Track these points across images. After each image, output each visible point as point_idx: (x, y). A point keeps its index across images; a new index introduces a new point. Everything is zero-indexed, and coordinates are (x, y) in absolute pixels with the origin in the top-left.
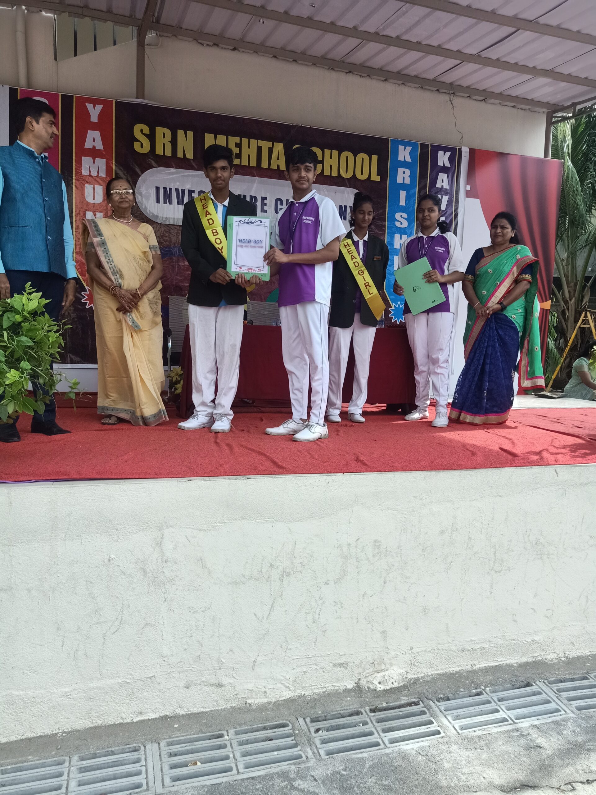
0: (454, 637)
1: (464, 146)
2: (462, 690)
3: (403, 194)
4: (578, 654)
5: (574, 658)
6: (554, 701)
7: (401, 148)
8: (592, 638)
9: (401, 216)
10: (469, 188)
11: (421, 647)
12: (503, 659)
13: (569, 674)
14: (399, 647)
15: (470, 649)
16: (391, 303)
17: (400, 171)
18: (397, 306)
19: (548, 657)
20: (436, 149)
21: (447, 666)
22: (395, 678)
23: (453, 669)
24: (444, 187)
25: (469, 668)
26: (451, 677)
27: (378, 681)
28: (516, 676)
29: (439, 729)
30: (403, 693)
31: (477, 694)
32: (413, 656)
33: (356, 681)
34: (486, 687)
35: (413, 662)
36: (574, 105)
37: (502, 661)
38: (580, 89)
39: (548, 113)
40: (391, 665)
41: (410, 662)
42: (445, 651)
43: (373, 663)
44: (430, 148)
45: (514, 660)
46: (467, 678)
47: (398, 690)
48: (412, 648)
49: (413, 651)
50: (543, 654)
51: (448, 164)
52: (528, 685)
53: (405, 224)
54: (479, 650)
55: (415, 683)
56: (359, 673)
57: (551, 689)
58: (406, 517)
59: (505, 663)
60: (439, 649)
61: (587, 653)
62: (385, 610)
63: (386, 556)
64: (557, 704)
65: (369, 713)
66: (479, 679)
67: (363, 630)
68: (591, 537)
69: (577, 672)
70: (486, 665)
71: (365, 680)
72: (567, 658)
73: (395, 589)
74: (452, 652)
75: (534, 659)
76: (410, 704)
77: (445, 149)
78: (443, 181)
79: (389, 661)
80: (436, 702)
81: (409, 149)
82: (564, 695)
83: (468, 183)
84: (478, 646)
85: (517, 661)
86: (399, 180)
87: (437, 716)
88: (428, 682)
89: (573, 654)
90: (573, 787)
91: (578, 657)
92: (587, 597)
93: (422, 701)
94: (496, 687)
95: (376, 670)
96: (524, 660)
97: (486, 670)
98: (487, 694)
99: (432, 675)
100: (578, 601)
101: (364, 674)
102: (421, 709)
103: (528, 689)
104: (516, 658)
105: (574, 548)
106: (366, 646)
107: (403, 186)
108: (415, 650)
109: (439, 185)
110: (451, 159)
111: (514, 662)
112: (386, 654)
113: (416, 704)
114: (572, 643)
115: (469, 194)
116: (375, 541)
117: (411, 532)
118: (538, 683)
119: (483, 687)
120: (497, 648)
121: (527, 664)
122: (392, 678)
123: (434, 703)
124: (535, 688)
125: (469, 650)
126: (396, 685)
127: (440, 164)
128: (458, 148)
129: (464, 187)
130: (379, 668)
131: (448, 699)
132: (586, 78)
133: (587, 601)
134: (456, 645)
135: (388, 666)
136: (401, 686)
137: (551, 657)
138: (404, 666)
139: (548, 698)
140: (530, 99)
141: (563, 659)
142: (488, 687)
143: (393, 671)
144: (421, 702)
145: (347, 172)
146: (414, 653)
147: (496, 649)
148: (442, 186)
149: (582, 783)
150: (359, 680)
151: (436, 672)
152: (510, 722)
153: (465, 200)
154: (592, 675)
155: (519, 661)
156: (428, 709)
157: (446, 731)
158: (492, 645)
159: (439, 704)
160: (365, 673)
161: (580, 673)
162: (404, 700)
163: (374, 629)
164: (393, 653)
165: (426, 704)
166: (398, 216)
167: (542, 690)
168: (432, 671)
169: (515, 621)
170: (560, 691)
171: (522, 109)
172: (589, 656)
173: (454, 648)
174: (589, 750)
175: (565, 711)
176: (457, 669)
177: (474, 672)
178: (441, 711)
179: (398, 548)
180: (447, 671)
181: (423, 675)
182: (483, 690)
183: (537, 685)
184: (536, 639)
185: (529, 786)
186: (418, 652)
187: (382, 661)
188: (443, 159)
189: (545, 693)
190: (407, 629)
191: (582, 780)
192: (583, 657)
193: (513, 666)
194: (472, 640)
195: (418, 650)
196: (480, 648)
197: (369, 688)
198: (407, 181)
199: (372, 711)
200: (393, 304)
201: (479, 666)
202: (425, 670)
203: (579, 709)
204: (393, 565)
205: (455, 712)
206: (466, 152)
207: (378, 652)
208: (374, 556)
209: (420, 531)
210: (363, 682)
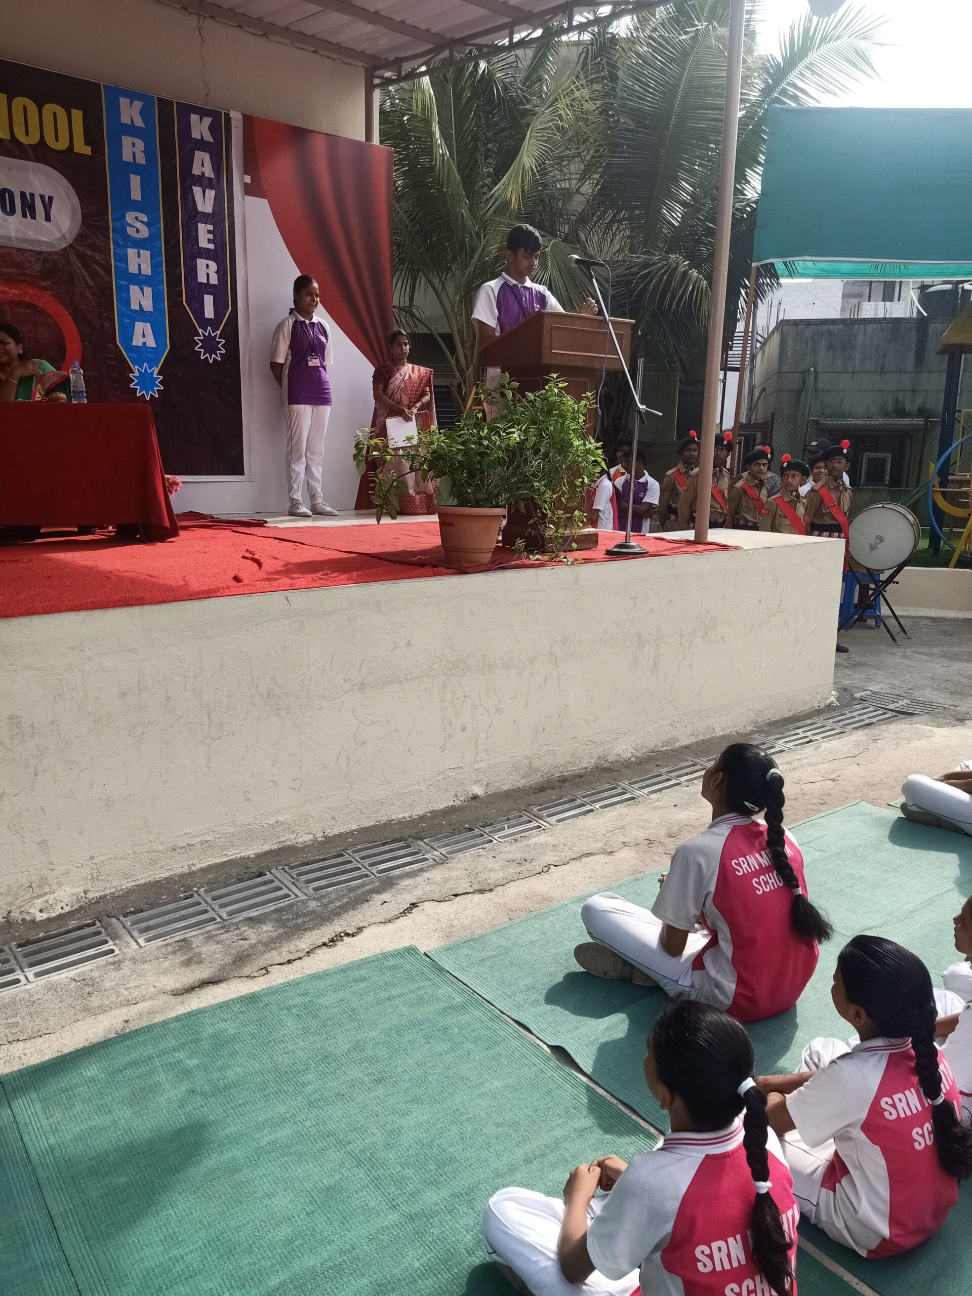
0: (158, 834)
1: (234, 109)
2: (164, 897)
3: (135, 181)
4: (342, 831)
5: (335, 836)
6: (287, 887)
7: (124, 102)
8: (360, 807)
9: (137, 218)
10: (248, 179)
11: (108, 854)
12: (236, 852)
13: (320, 854)
14: (70, 859)
15: (184, 845)
16: (131, 365)
17: (126, 141)
18: (143, 371)
19: (301, 840)
20: (186, 110)
21: (151, 873)
22: (66, 900)
23: (161, 875)
24: (206, 175)
25: (186, 870)
26: (156, 886)
27: (39, 908)
28: (248, 868)
29: (114, 947)
30: (75, 917)
31: (187, 898)
32: (95, 867)
33: (5, 915)
34: (199, 888)
35: (95, 875)
36: (399, 61)
37: (234, 854)
38: (400, 39)
39: (366, 69)
40: (60, 884)
41: (90, 876)
42: (146, 854)
43: (30, 886)
44: (175, 107)
45: (251, 851)
46: (176, 883)
47: (70, 914)
48: (93, 857)
49: (93, 861)
50: (292, 837)
51: (208, 138)
52: (261, 874)
53: (145, 232)
54: (198, 846)
55: (98, 902)
56: (10, 904)
57: (290, 875)
58: (60, 678)
59: (239, 856)
60: (136, 853)
61: (355, 827)
62: (40, 812)
63: (32, 736)
64: (290, 890)
65: (15, 949)
66: (194, 881)
67: (6, 844)
68: (346, 681)
69: (332, 850)
70: (211, 863)
71: (18, 911)
72: (325, 837)
73: (55, 781)
74: (158, 854)
75: (281, 846)
76: (81, 928)
77: (203, 112)
78: (202, 164)
79: (56, 881)
80: (121, 918)
81: (138, 105)
82: (303, 878)
83: (246, 172)
84: (197, 840)
85: (256, 851)
86: (127, 157)
87: (115, 933)
88: (118, 897)
89: (336, 831)
90: (267, 971)
91: (341, 834)
92: (348, 757)
93: (100, 921)
94: (215, 886)
95: (35, 895)
96: (267, 848)
97: (210, 868)
98: (199, 895)
99: (127, 888)
100: (336, 763)
101: (16, 903)
102: (95, 930)
103: (259, 880)
104: (255, 847)
105: (324, 697)
106: (15, 865)
107: (134, 167)
108: (97, 860)
109: (196, 171)
110: (213, 129)
111: (251, 852)
112: (50, 872)
113: (88, 925)
114: (333, 818)
115: (249, 190)
116: (11, 718)
117: (72, 699)
118: (273, 871)
119: (195, 889)
120: (225, 838)
121: (270, 852)
122: (61, 901)
123: (118, 920)
124: (268, 877)
125: (183, 847)
126: (67, 909)
127: (196, 135)
128: (223, 111)
129: (239, 179)
130: (40, 892)
131: (142, 911)
132: (403, 22)
133: (349, 762)
134: (162, 844)
135: (54, 887)
136: (76, 909)
137: (305, 838)
138: (81, 883)
139: (281, 885)
140: (335, 42)
141: (320, 839)
142: (203, 887)
143: (62, 893)
144: (97, 922)
145: (27, 134)
146: (96, 864)
147: (223, 840)
148: (203, 173)
149: (280, 964)
150: (10, 912)
151: (134, 884)
152: (219, 920)
153: (243, 199)
154: (350, 852)
155: (260, 851)
156: (106, 929)
157: (123, 948)
158: (218, 836)
159: (125, 919)
160: (18, 901)
161: (334, 851)
162: (73, 924)
163: (26, 841)
164: (62, 869)
165: (104, 922)
166: (130, 217)
167: (276, 877)
168: (128, 882)
169: (248, 800)
170: (299, 875)
171: (328, 57)
172: (356, 830)
173: (160, 848)
174: (305, 930)
175: (296, 895)
176: (167, 875)
177: (191, 874)
178: (124, 927)
179: (53, 723)
180: (152, 879)
181: (113, 890)
182: (195, 891)
183: (271, 873)
184: (281, 819)
185: (211, 983)
186: (102, 862)
187: (44, 882)
188: (200, 128)
189: (279, 880)
190: (80, 833)
191: (282, 961)
192: (347, 833)
193: (249, 857)
194: (186, 834)
195: (102, 858)
196: (201, 842)
197: (24, 920)
198: (141, 159)
199: (19, 946)
200: (136, 367)
201: (200, 865)
202: (115, 884)
203: (315, 890)
204: (46, 748)
205: (144, 925)
206: (237, 120)
207: (36, 871)
208: (12, 739)
209: (87, 696)
210: (15, 915)
